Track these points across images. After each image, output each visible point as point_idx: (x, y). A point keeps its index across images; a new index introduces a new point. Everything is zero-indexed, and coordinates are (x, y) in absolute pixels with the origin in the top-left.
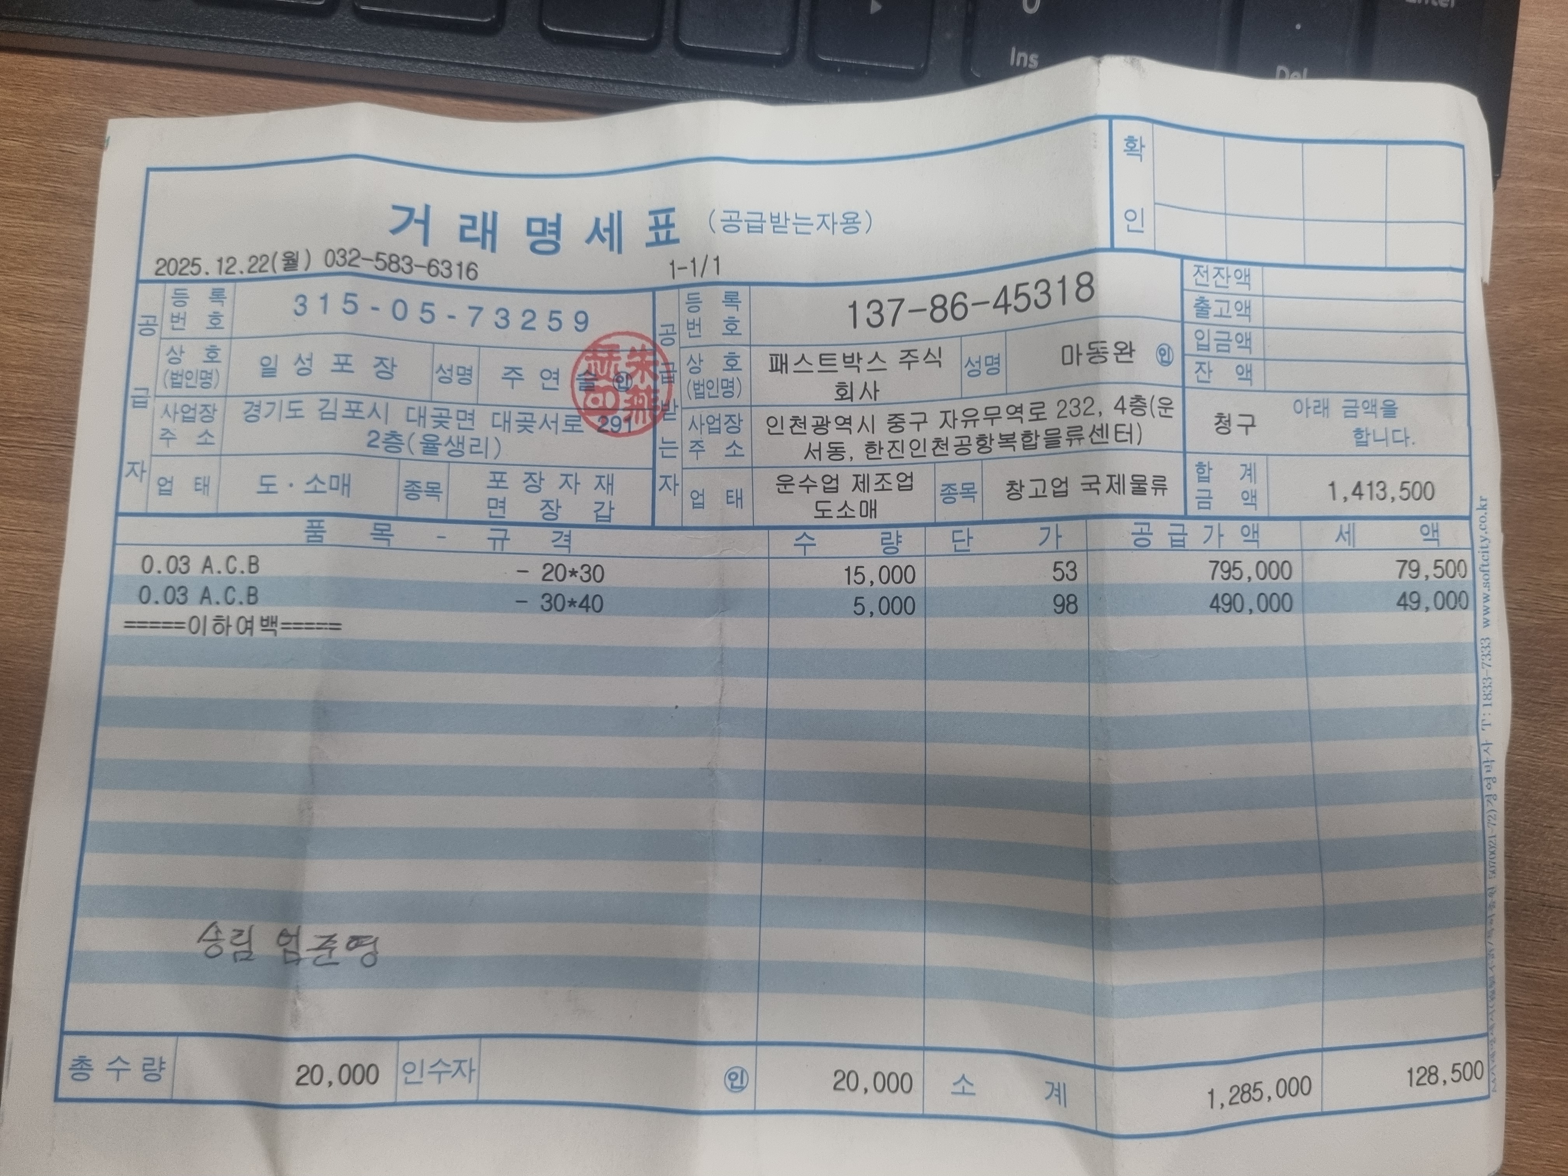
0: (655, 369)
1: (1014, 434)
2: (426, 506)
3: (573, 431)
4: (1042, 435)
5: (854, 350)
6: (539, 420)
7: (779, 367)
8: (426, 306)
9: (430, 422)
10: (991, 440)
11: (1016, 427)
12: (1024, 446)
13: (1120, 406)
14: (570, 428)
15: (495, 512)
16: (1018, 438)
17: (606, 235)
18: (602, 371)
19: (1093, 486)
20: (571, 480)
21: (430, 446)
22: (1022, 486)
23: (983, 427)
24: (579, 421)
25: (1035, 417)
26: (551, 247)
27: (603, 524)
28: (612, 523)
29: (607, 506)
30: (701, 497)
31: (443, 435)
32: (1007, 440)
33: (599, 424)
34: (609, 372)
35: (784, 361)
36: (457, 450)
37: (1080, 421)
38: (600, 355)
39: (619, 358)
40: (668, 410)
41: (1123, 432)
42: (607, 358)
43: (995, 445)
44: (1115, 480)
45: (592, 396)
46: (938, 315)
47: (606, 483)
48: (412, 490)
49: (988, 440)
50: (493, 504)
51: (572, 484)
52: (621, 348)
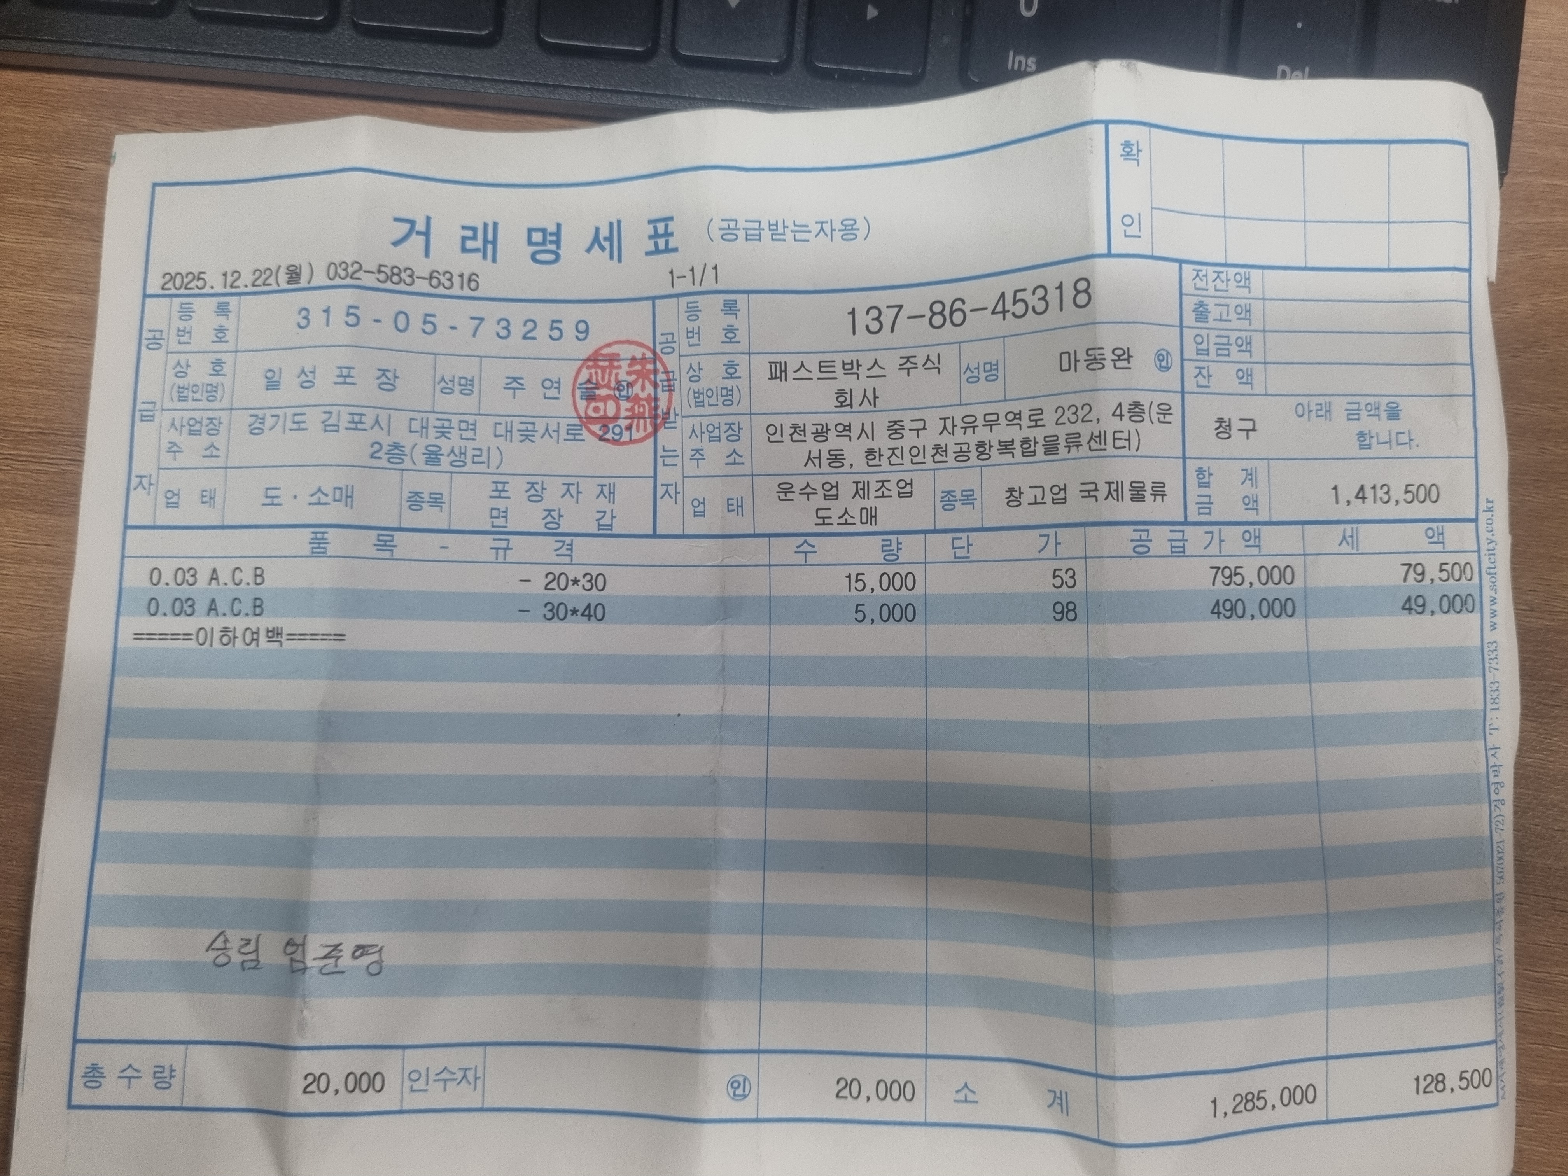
0: (655, 377)
1: (1013, 441)
2: (429, 517)
3: (574, 440)
4: (1041, 441)
5: (854, 357)
6: (541, 429)
7: (778, 375)
8: (428, 318)
9: (432, 431)
10: (991, 446)
11: (1015, 434)
12: (1023, 453)
13: (1118, 412)
14: (571, 437)
15: (497, 522)
16: (1017, 444)
17: (606, 244)
18: (603, 379)
19: (1092, 493)
20: (573, 489)
21: (433, 457)
22: (1021, 493)
23: (983, 434)
24: (581, 429)
25: (1033, 423)
26: (551, 257)
27: (605, 533)
28: (614, 532)
29: (609, 515)
30: (702, 506)
31: (445, 445)
32: (1006, 447)
33: (601, 433)
34: (609, 380)
35: (783, 369)
36: (459, 460)
37: (1079, 427)
38: (601, 363)
39: (619, 367)
40: (669, 418)
41: (1121, 439)
42: (607, 367)
43: (994, 452)
44: (1114, 487)
45: (593, 404)
46: (938, 320)
47: (607, 492)
48: (415, 501)
49: (987, 447)
50: (495, 513)
51: (574, 493)
52: (621, 357)
